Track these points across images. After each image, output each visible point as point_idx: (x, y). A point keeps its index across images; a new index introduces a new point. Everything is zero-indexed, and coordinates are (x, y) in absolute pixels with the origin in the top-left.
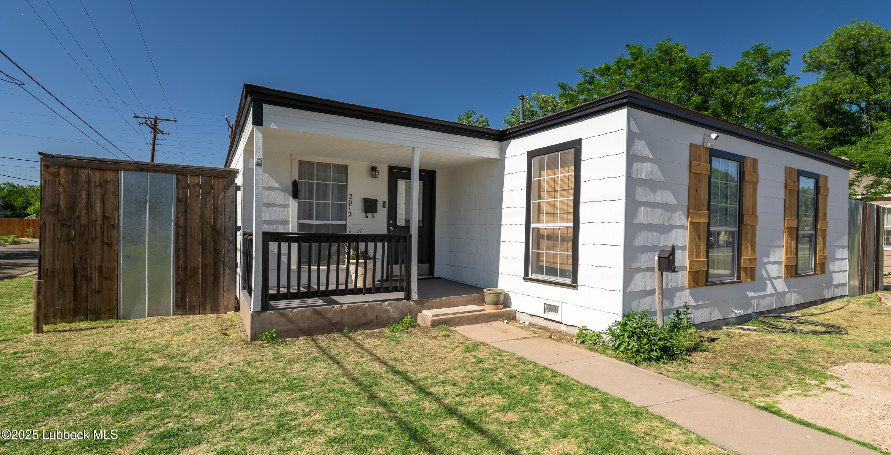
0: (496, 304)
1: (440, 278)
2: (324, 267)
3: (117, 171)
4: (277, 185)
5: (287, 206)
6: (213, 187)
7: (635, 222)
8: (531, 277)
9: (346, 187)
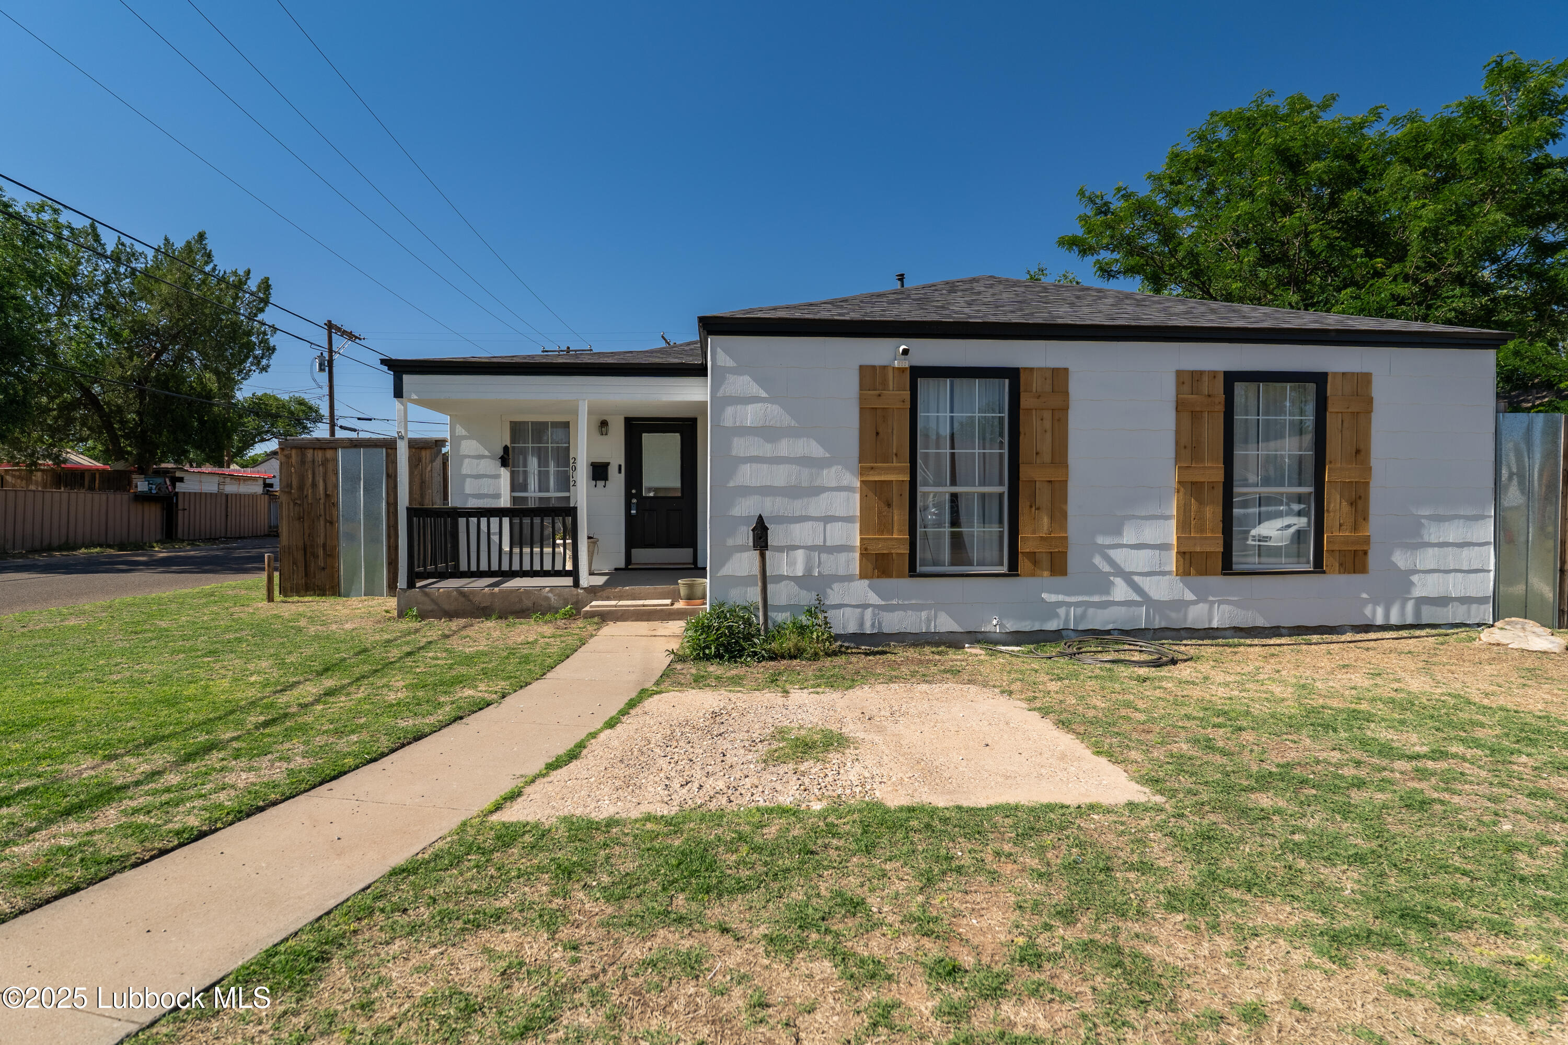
0: (690, 598)
2: (537, 550)
3: (336, 449)
4: (487, 453)
5: (497, 476)
6: (420, 460)
7: (731, 484)
9: (568, 449)
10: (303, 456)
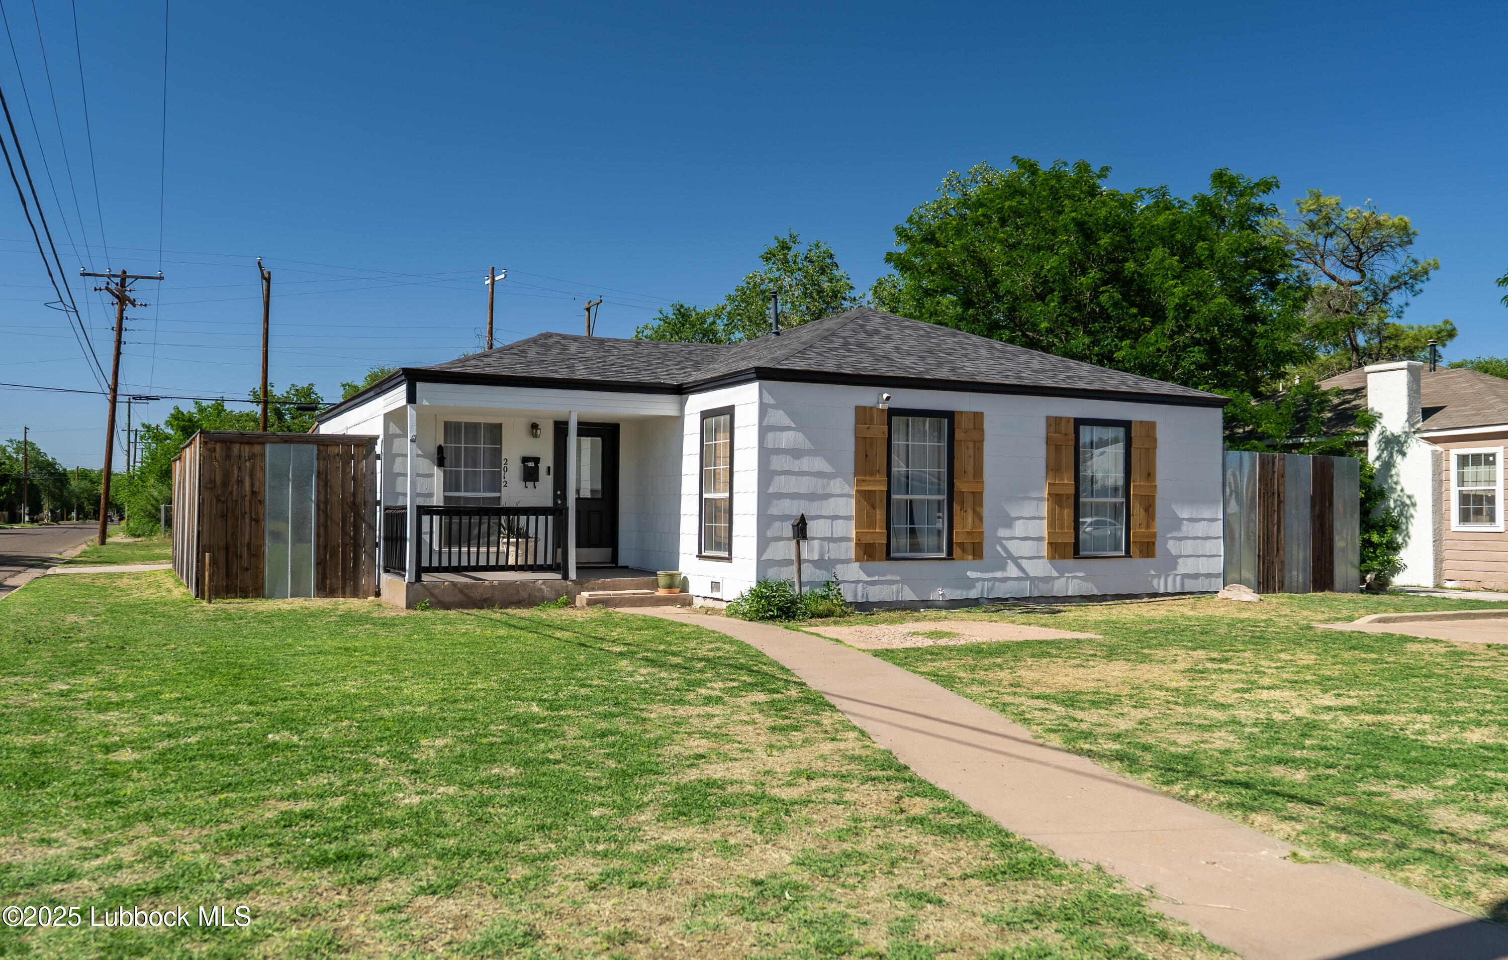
0: (670, 588)
1: (627, 567)
3: (263, 444)
4: (423, 453)
5: (431, 475)
6: (352, 457)
7: (770, 491)
8: (704, 554)
9: (500, 450)
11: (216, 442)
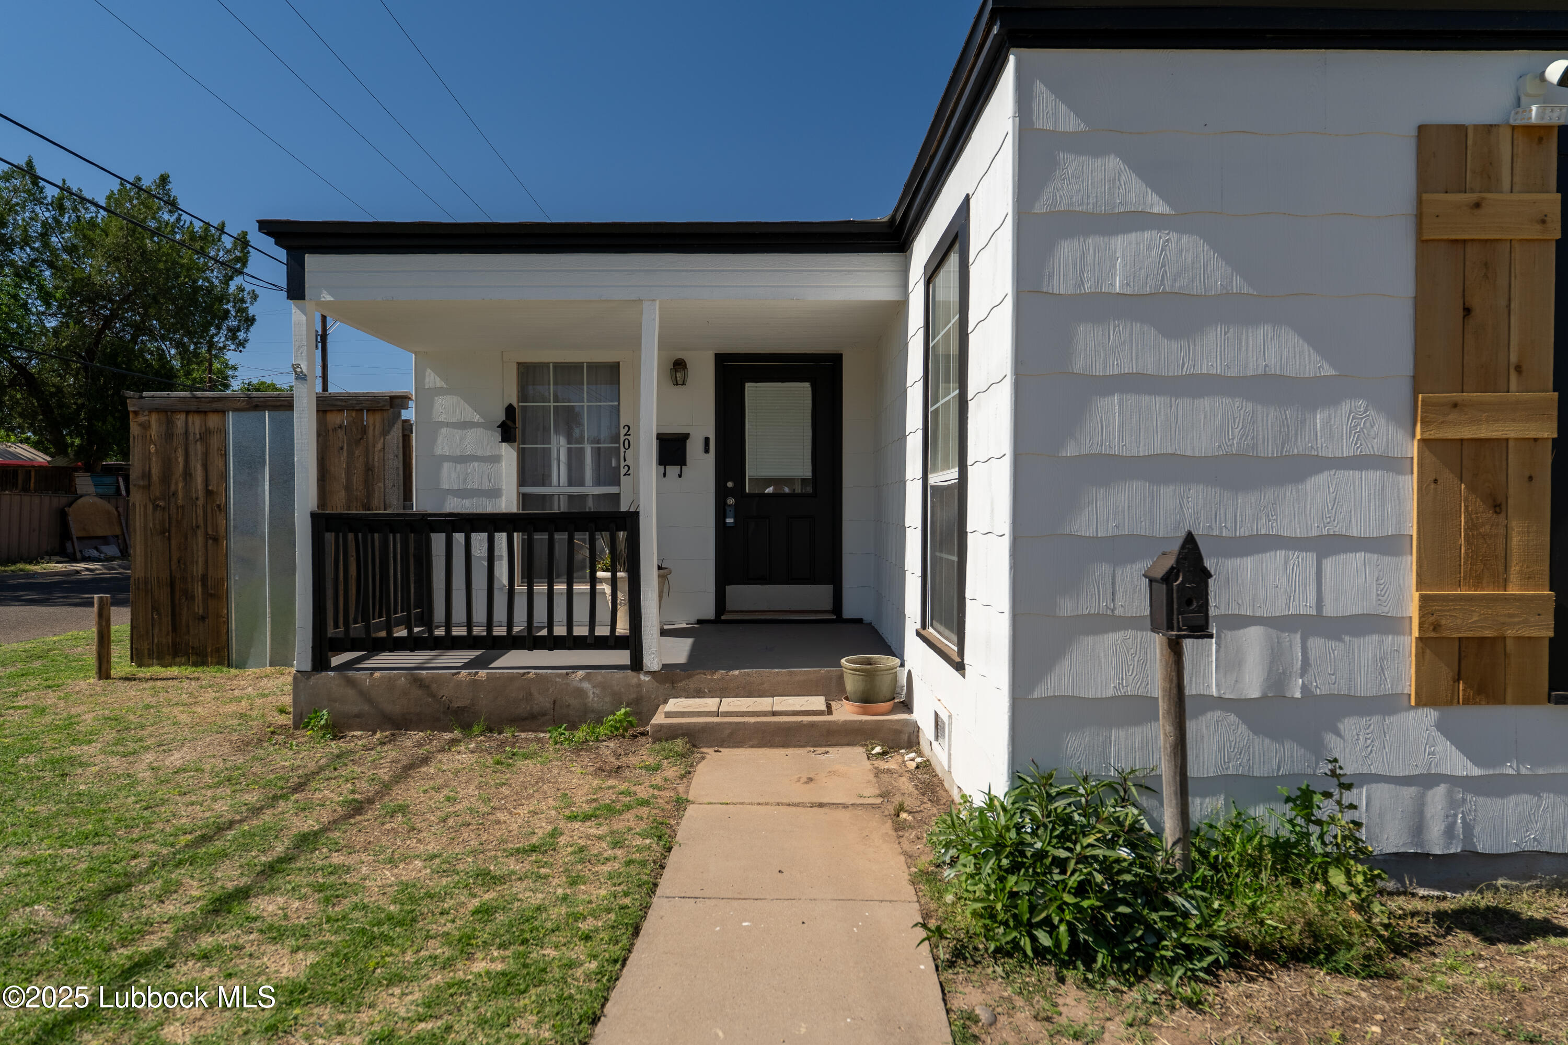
3: (223, 412)
4: (477, 418)
5: (496, 459)
6: (364, 430)
8: (928, 633)
9: (618, 409)
10: (170, 423)
11: (150, 411)
